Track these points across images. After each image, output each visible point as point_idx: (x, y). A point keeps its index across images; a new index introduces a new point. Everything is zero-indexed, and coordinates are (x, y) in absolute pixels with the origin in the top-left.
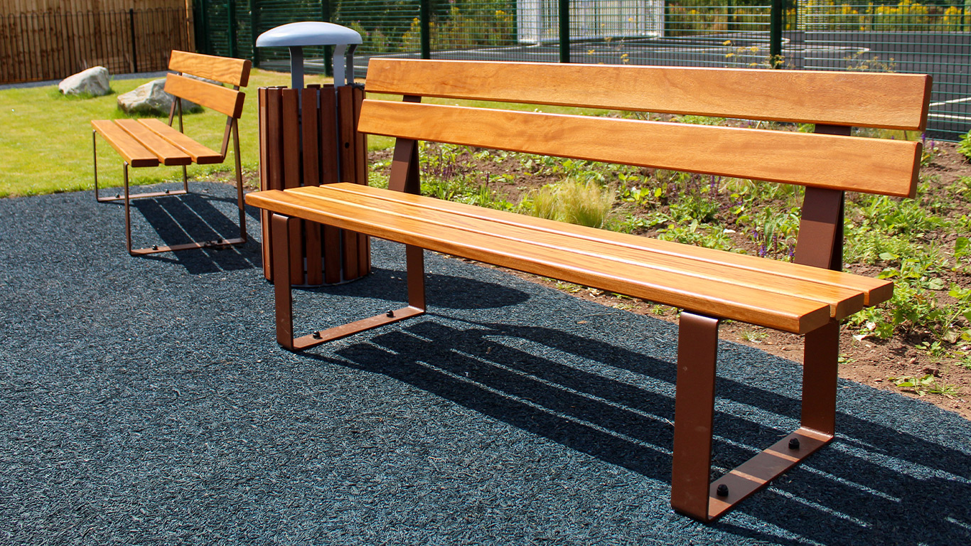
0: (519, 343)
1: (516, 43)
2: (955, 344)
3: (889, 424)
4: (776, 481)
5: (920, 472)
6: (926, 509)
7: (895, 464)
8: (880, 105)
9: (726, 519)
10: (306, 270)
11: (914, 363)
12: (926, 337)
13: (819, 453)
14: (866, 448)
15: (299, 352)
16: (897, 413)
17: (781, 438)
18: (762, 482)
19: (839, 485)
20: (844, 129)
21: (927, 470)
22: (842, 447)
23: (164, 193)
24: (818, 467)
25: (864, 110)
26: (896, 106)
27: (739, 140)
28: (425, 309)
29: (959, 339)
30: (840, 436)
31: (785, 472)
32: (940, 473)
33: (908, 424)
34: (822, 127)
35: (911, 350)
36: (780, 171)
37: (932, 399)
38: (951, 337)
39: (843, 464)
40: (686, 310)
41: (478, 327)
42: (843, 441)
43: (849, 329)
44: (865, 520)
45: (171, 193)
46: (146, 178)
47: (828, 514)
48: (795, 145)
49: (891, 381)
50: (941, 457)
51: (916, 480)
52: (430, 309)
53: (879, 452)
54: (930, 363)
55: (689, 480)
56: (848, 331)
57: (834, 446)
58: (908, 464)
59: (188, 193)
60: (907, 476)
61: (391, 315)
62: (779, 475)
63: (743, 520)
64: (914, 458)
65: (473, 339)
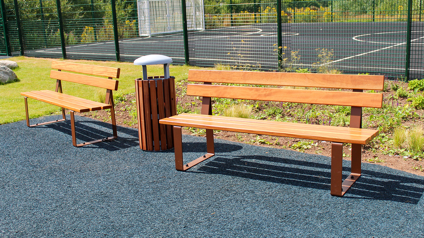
0: (253, 161)
1: (139, 37)
2: (378, 148)
3: (372, 170)
4: (352, 186)
5: (385, 180)
6: (391, 188)
7: (379, 179)
8: (371, 84)
9: (345, 195)
10: (154, 145)
11: (369, 155)
12: (369, 147)
13: (359, 179)
14: (370, 176)
15: (185, 171)
16: (372, 168)
17: (347, 177)
18: (350, 186)
19: (368, 185)
20: (361, 90)
21: (387, 180)
22: (364, 177)
23: (56, 121)
24: (360, 182)
25: (367, 85)
26: (376, 84)
27: (331, 94)
28: (214, 154)
29: (379, 147)
30: (362, 174)
31: (353, 184)
32: (390, 180)
33: (377, 170)
34: (355, 90)
35: (366, 151)
36: (344, 102)
37: (379, 164)
38: (376, 146)
39: (365, 180)
40: (333, 142)
41: (236, 157)
42: (363, 175)
43: (346, 147)
44: (378, 191)
45: (59, 121)
46: (34, 115)
47: (369, 191)
48: (348, 95)
49: (366, 160)
50: (389, 177)
51: (385, 182)
52: (216, 154)
53: (373, 177)
54: (374, 154)
55: (336, 186)
56: (346, 148)
57: (361, 177)
58: (382, 179)
59: (66, 120)
60: (383, 181)
61: (205, 157)
62: (352, 185)
63: (349, 195)
64: (382, 177)
65: (237, 160)
